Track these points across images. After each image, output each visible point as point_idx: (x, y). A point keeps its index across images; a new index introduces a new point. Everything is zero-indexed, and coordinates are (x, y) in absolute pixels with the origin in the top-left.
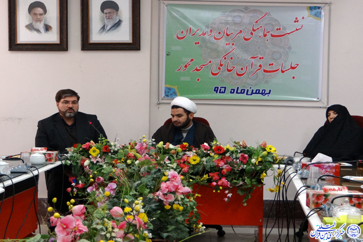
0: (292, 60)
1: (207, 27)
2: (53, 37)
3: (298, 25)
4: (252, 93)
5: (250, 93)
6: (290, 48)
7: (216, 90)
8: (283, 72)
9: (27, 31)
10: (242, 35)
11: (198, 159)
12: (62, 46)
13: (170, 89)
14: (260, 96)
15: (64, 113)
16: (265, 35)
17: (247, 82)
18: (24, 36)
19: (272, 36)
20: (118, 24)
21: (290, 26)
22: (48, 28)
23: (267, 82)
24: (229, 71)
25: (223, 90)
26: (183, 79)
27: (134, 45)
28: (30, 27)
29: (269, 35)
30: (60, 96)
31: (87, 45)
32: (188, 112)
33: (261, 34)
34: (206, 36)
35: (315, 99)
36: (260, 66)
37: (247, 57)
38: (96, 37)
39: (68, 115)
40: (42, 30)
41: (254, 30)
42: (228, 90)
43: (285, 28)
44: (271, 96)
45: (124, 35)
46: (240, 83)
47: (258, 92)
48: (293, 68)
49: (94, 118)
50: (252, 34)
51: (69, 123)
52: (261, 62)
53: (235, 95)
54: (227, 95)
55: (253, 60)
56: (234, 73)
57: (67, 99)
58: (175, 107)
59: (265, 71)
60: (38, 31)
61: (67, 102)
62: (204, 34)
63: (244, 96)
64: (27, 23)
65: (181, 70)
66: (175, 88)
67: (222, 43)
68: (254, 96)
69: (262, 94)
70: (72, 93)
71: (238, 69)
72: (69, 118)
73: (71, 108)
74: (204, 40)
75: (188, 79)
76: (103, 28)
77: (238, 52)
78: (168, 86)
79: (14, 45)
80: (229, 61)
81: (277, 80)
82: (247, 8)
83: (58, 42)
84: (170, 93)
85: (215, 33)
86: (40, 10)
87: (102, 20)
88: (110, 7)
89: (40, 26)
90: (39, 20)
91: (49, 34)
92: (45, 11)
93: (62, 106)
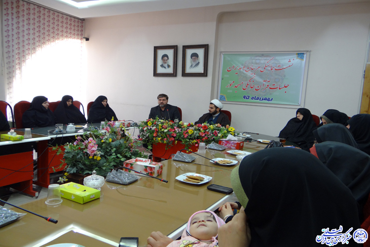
0: (286, 83)
1: (242, 65)
3: (290, 64)
4: (263, 100)
5: (261, 99)
6: (285, 76)
7: (244, 97)
8: (280, 89)
9: (161, 67)
10: (260, 69)
12: (174, 75)
13: (222, 96)
14: (266, 101)
16: (272, 69)
17: (260, 94)
19: (276, 70)
20: (198, 64)
21: (286, 64)
22: (169, 66)
23: (271, 94)
24: (252, 88)
25: (248, 97)
26: (229, 91)
27: (204, 74)
28: (162, 66)
29: (274, 69)
32: (216, 107)
33: (270, 69)
34: (241, 70)
35: (297, 104)
36: (268, 85)
37: (261, 80)
38: (188, 70)
39: (161, 106)
40: (167, 67)
41: (266, 67)
42: (250, 98)
43: (283, 66)
44: (272, 102)
46: (257, 94)
47: (265, 99)
48: (285, 87)
50: (265, 68)
51: (163, 109)
52: (269, 83)
53: (254, 100)
54: (250, 100)
55: (264, 82)
56: (254, 89)
57: (161, 99)
59: (270, 88)
60: (165, 68)
62: (240, 69)
63: (258, 101)
64: (161, 64)
65: (228, 87)
66: (225, 95)
67: (249, 74)
69: (268, 100)
71: (256, 87)
72: (163, 107)
73: (162, 103)
74: (240, 72)
75: (231, 91)
76: (192, 66)
77: (257, 78)
78: (222, 95)
79: (156, 74)
80: (252, 82)
81: (277, 93)
82: (263, 55)
83: (172, 72)
84: (222, 98)
85: (246, 68)
86: (166, 58)
87: (191, 62)
88: (195, 56)
89: (166, 65)
90: (165, 63)
91: (169, 68)
92: (168, 58)
93: (159, 102)
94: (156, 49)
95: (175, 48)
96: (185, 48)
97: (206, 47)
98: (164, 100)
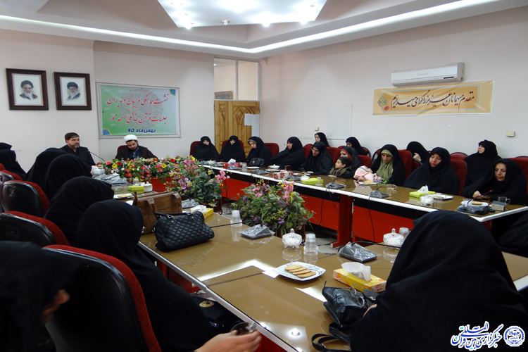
0: (164, 115)
1: (122, 98)
2: (39, 102)
3: (165, 98)
5: (146, 131)
6: (163, 109)
7: (129, 130)
8: (160, 121)
9: (21, 98)
10: (140, 102)
11: (166, 166)
12: (45, 107)
14: (150, 133)
15: (73, 146)
16: (151, 103)
17: (144, 126)
18: (20, 101)
19: (155, 103)
20: (78, 95)
21: (163, 99)
22: (35, 97)
23: (153, 126)
24: (135, 120)
25: (132, 130)
26: (112, 125)
27: (88, 107)
28: (23, 96)
29: (153, 103)
30: (68, 137)
31: (60, 107)
33: (149, 102)
34: (123, 103)
36: (150, 118)
37: (143, 114)
38: (65, 102)
39: (76, 147)
40: (31, 98)
41: (146, 100)
42: (135, 130)
43: (160, 100)
44: (155, 133)
45: (82, 101)
46: (141, 127)
47: (149, 131)
48: (165, 119)
49: (86, 149)
50: (145, 102)
51: (75, 151)
52: (150, 116)
53: (139, 133)
55: (146, 115)
56: (137, 122)
58: (128, 140)
59: (152, 120)
60: (29, 98)
61: (75, 140)
62: (121, 101)
63: (143, 133)
64: (21, 93)
65: (111, 121)
66: (108, 130)
67: (131, 106)
68: (148, 133)
69: (152, 132)
70: (77, 135)
71: (139, 120)
74: (121, 105)
75: (115, 125)
76: (70, 97)
77: (139, 111)
78: (105, 129)
79: (13, 107)
80: (135, 116)
81: (158, 124)
82: (141, 89)
83: (42, 105)
84: (106, 133)
85: (127, 101)
86: (29, 86)
87: (69, 93)
88: (72, 86)
89: (30, 95)
90: (28, 92)
91: (36, 100)
92: (32, 86)
93: (71, 142)
94: (10, 72)
95: (42, 74)
96: (57, 76)
97: (86, 77)
98: (78, 140)
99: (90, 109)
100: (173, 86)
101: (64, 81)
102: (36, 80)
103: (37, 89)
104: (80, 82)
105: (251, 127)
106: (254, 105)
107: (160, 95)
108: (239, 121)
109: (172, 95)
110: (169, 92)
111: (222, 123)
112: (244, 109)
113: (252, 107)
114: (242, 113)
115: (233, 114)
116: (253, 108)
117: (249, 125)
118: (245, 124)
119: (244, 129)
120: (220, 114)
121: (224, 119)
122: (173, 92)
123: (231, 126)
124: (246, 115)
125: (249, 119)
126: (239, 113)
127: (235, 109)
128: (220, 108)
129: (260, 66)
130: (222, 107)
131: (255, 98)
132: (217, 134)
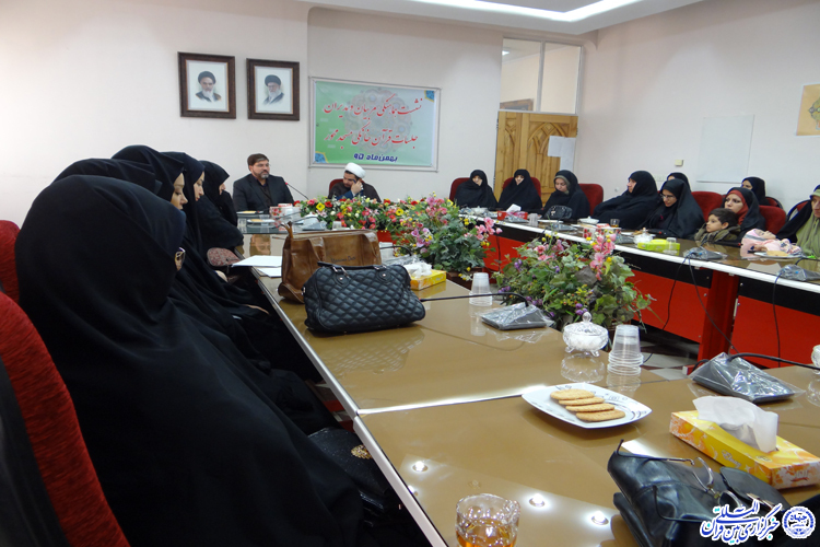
0: (413, 133)
1: (349, 103)
2: (222, 106)
3: (417, 105)
5: (382, 159)
6: (411, 123)
7: (356, 156)
8: (406, 142)
9: (197, 98)
10: (376, 111)
12: (230, 114)
13: (319, 155)
14: (389, 162)
15: (260, 176)
16: (393, 112)
17: (380, 151)
18: (195, 103)
19: (399, 113)
20: (280, 97)
21: (412, 106)
22: (217, 97)
23: (394, 151)
24: (366, 141)
25: (361, 156)
26: (330, 146)
27: (294, 116)
28: (200, 95)
29: (396, 113)
30: (253, 160)
31: (253, 114)
33: (391, 111)
34: (348, 111)
35: (429, 165)
36: (390, 137)
37: (379, 129)
38: (261, 107)
39: (263, 176)
40: (212, 99)
41: (385, 108)
42: (365, 156)
43: (407, 108)
44: (397, 163)
45: (285, 106)
46: (374, 151)
47: (387, 159)
48: (413, 140)
49: (281, 179)
50: (383, 110)
51: (263, 183)
52: (390, 134)
53: (370, 161)
54: (364, 161)
55: (384, 132)
56: (370, 143)
57: (262, 163)
58: (347, 172)
59: (393, 142)
60: (208, 99)
61: (262, 165)
62: (346, 109)
63: (377, 161)
64: (198, 91)
65: (329, 139)
66: (324, 154)
67: (361, 117)
68: (385, 162)
69: (391, 160)
70: (265, 158)
71: (372, 139)
73: (265, 171)
74: (346, 114)
75: (333, 146)
76: (268, 100)
77: (373, 126)
78: (318, 152)
79: (185, 112)
80: (366, 132)
81: (402, 149)
82: (380, 88)
83: (227, 110)
84: (319, 158)
85: (355, 108)
86: (209, 80)
87: (267, 93)
88: (273, 81)
89: (210, 95)
90: (208, 90)
91: (219, 102)
92: (214, 81)
93: (257, 169)
94: (183, 58)
95: (229, 60)
96: (252, 64)
97: (294, 66)
98: (267, 165)
99: (298, 119)
100: (431, 85)
101: (262, 73)
102: (219, 70)
103: (221, 86)
104: (285, 75)
105: (558, 159)
106: (568, 122)
107: (407, 99)
108: (540, 146)
109: (428, 101)
110: (423, 95)
111: (508, 150)
112: (549, 127)
113: (564, 125)
114: (546, 135)
115: (530, 135)
116: (566, 126)
117: (554, 155)
118: (549, 155)
119: (547, 162)
120: (507, 135)
121: (513, 143)
122: (430, 94)
123: (523, 156)
124: (552, 138)
125: (557, 146)
126: (540, 135)
127: (533, 127)
128: (507, 125)
129: (584, 53)
130: (511, 123)
131: (571, 110)
132: (500, 167)
